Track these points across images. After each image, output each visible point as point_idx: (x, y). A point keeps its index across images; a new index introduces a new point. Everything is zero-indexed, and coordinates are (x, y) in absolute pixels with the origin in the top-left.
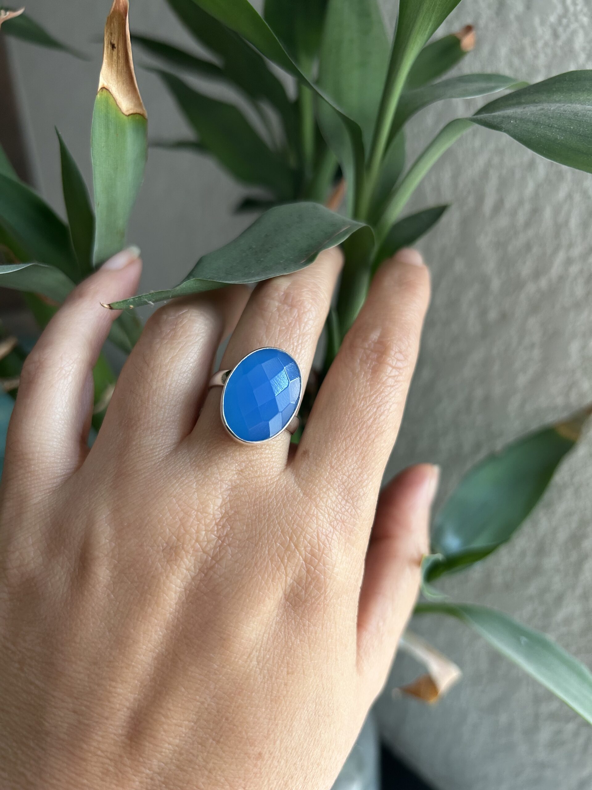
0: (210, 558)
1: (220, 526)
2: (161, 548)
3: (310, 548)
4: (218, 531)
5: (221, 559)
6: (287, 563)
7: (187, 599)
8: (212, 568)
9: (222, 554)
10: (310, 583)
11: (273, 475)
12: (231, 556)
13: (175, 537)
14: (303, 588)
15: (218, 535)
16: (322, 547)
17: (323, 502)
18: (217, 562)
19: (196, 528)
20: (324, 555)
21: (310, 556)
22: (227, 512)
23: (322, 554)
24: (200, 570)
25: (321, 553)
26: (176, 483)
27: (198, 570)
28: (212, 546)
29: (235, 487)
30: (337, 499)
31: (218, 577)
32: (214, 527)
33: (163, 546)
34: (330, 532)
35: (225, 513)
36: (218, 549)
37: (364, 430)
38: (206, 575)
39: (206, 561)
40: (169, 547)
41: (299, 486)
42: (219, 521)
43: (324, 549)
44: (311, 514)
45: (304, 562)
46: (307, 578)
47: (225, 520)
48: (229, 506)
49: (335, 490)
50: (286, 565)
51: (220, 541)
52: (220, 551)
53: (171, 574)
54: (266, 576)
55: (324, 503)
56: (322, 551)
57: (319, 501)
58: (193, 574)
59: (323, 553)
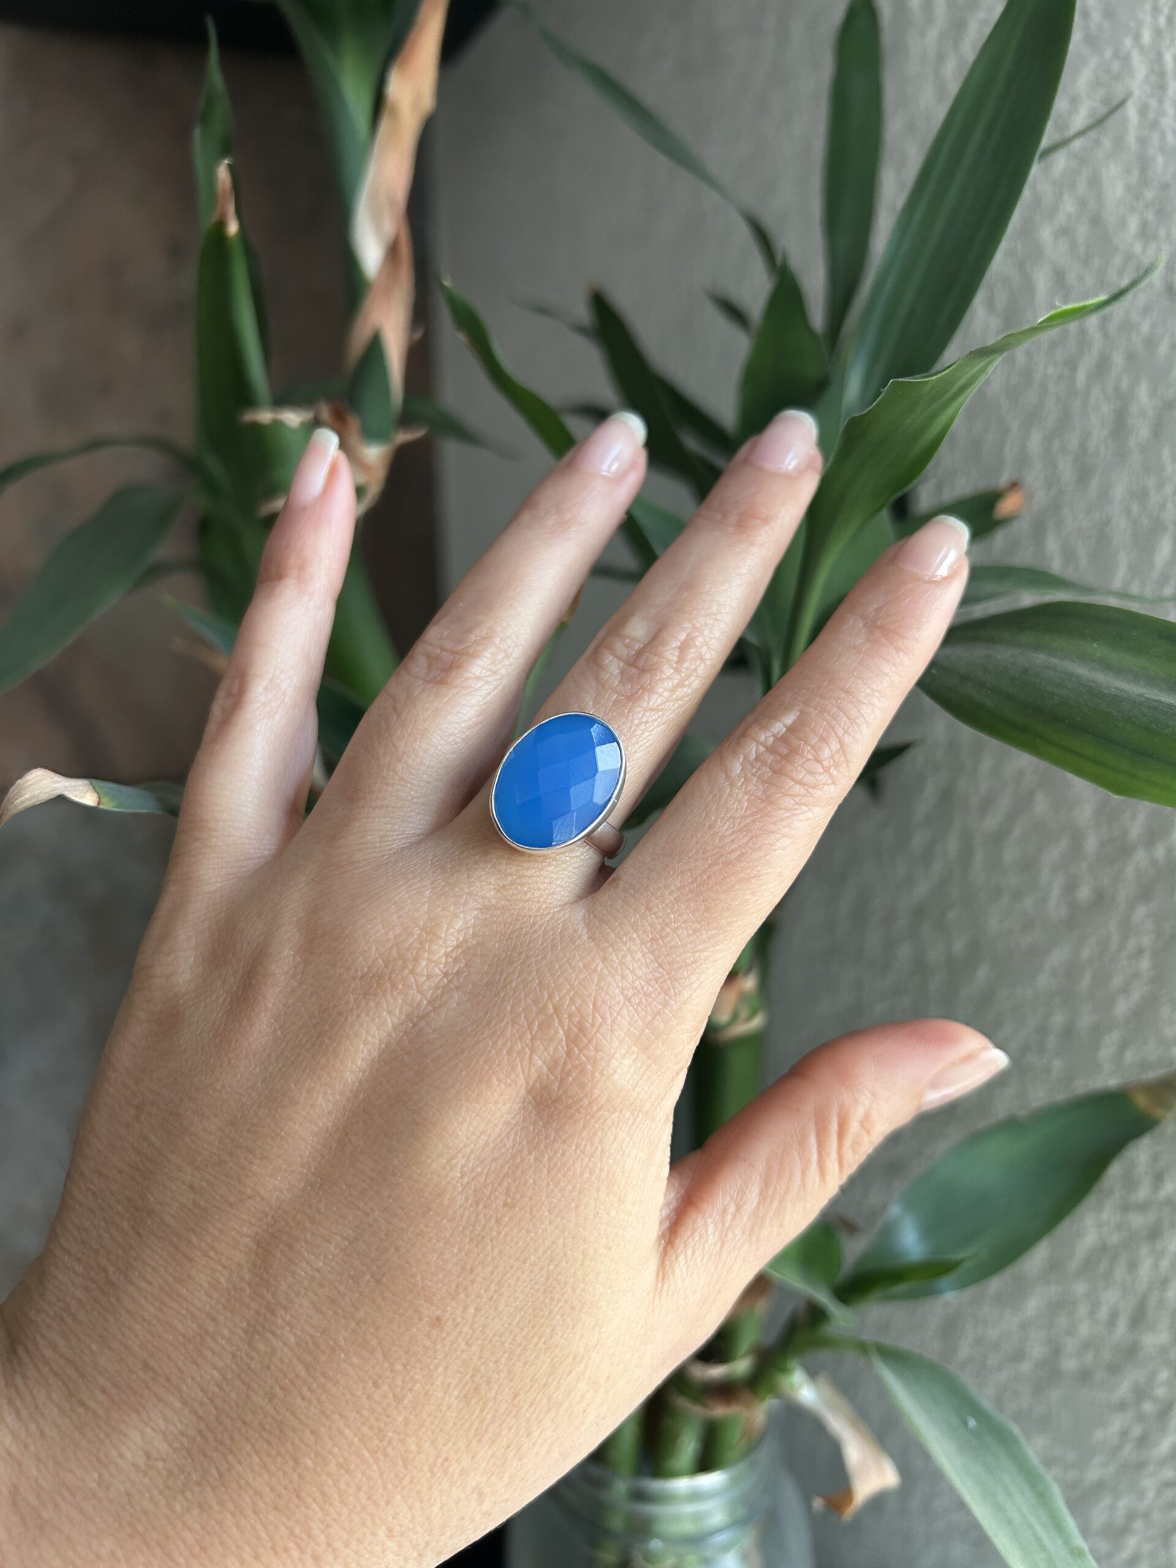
0: (425, 1002)
1: (451, 958)
2: (360, 973)
3: (577, 1019)
4: (446, 964)
5: (440, 1006)
6: (537, 1031)
7: (380, 1056)
8: (424, 1017)
9: (444, 999)
10: (569, 1073)
11: (551, 903)
12: (455, 1005)
13: (383, 960)
14: (556, 1078)
15: (445, 971)
16: (599, 1022)
17: (616, 955)
18: (435, 1009)
19: (414, 954)
20: (598, 1035)
21: (576, 1030)
22: (465, 941)
23: (596, 1033)
24: (407, 1016)
25: (594, 1030)
26: (402, 885)
27: (404, 1017)
28: (433, 985)
29: (488, 908)
30: (644, 958)
31: (431, 1031)
32: (441, 957)
33: (362, 971)
34: (618, 1003)
35: (462, 941)
36: (439, 991)
37: (717, 868)
38: (414, 1025)
39: (419, 1005)
40: (371, 975)
41: (587, 926)
42: (452, 951)
43: (600, 1025)
44: (590, 969)
45: (564, 1038)
46: (565, 1064)
47: (460, 950)
48: (471, 933)
49: (643, 943)
50: (534, 1033)
51: (446, 980)
52: (442, 994)
53: (364, 1014)
54: (500, 1043)
55: (618, 959)
56: (596, 1027)
57: (611, 953)
58: (396, 1020)
59: (598, 1031)
